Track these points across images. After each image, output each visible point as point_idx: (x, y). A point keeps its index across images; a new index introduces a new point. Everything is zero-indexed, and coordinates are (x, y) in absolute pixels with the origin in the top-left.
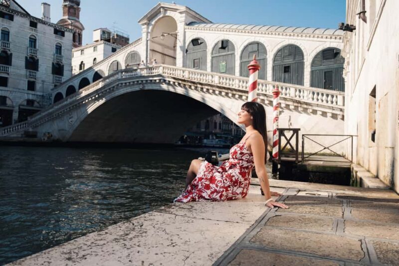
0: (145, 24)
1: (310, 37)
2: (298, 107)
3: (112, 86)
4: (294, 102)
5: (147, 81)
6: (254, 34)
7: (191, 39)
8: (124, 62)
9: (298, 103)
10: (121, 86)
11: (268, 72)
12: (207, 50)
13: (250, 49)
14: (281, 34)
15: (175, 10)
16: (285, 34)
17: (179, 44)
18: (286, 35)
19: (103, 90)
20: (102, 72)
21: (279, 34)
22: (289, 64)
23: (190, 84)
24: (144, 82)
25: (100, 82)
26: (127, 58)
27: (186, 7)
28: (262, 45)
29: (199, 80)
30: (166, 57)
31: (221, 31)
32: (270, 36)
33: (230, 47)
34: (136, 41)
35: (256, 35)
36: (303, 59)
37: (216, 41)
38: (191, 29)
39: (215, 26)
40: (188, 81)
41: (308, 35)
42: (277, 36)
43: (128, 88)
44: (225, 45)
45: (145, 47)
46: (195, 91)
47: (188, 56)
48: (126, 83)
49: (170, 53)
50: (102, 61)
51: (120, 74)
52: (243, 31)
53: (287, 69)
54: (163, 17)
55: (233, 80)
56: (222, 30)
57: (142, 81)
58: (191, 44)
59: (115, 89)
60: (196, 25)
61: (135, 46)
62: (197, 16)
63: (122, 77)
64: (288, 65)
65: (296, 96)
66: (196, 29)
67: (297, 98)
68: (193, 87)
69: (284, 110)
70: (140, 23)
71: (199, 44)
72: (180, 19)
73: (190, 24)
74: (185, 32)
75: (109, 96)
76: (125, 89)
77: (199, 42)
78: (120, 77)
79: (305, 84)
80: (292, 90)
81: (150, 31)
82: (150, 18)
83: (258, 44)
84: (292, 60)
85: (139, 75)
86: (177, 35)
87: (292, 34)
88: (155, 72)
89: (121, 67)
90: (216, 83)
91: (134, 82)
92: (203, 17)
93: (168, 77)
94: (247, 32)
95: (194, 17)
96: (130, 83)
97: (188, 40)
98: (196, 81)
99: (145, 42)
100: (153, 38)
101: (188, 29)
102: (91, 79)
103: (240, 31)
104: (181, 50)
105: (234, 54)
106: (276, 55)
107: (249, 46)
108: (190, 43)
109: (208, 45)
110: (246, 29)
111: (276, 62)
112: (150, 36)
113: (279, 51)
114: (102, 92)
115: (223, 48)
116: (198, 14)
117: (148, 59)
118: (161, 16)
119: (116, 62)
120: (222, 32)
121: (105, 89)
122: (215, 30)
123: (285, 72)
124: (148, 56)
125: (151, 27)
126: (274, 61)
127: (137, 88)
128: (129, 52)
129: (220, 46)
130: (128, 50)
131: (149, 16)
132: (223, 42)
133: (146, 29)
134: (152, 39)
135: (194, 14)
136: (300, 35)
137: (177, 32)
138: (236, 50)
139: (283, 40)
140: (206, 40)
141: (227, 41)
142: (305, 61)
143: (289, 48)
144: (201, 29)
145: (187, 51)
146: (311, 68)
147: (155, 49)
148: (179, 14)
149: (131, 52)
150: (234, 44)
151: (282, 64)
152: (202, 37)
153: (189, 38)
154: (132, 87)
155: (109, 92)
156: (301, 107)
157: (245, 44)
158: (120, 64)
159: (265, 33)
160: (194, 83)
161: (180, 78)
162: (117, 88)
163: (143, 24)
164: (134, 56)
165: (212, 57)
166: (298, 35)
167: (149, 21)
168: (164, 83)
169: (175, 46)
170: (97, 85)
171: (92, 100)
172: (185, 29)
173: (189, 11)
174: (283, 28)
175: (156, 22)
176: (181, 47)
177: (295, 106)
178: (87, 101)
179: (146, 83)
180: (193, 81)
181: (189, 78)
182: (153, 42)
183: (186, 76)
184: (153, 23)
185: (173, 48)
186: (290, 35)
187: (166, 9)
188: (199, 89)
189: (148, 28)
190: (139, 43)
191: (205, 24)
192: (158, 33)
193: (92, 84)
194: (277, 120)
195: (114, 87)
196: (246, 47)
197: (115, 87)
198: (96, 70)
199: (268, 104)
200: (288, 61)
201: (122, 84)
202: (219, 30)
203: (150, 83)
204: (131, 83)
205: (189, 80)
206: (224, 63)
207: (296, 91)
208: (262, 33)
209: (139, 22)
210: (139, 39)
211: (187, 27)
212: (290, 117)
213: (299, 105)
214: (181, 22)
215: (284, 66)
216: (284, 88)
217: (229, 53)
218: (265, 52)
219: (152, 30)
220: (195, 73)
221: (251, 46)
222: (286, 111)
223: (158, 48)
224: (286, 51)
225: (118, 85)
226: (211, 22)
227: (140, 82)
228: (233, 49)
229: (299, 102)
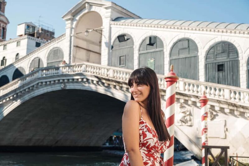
0: (69, 19)
1: (244, 33)
2: (234, 110)
3: (32, 85)
4: (229, 105)
5: (68, 80)
6: (183, 31)
7: (117, 35)
8: (46, 59)
9: (233, 106)
10: (41, 85)
11: (200, 71)
12: (134, 47)
13: (180, 45)
14: (213, 30)
15: (101, 5)
16: (217, 30)
17: (104, 40)
18: (218, 31)
19: (21, 90)
20: (23, 69)
21: (210, 30)
22: (223, 62)
23: (115, 84)
24: (66, 81)
25: (19, 80)
26: (49, 54)
27: (112, 2)
28: (193, 42)
29: (124, 79)
30: (91, 52)
31: (148, 26)
32: (201, 32)
33: (158, 43)
34: (60, 37)
35: (187, 31)
36: (238, 56)
37: (143, 38)
38: (117, 24)
39: (142, 21)
40: (112, 81)
41: (242, 32)
42: (208, 32)
43: (49, 87)
44: (152, 42)
45: (69, 43)
46: (120, 91)
47: (113, 51)
48: (46, 82)
49: (96, 48)
50: (25, 57)
51: (40, 72)
52: (172, 27)
53: (220, 68)
54: (88, 12)
56: (150, 26)
57: (64, 80)
58: (117, 39)
59: (34, 88)
60: (123, 21)
61: (58, 43)
62: (124, 11)
63: (42, 75)
64: (221, 63)
65: (231, 98)
66: (122, 25)
67: (232, 101)
68: (117, 87)
69: (218, 114)
70: (64, 19)
71: (125, 41)
72: (105, 14)
73: (117, 19)
74: (110, 28)
75: (27, 97)
76: (45, 88)
77: (126, 38)
78: (40, 76)
79: (241, 86)
80: (227, 92)
81: (74, 26)
82: (75, 13)
83: (188, 40)
84: (226, 58)
85: (60, 73)
86: (102, 31)
87: (225, 30)
88: (78, 70)
89: (43, 65)
91: (55, 81)
92: (129, 11)
93: (91, 76)
94: (176, 27)
95: (121, 12)
96: (50, 82)
97: (114, 36)
98: (121, 80)
99: (69, 39)
100: (77, 34)
101: (114, 24)
102: (10, 77)
103: (169, 27)
104: (106, 46)
105: (162, 51)
106: (208, 53)
107: (179, 42)
108: (116, 39)
109: (134, 41)
110: (175, 24)
111: (208, 60)
112: (75, 32)
113: (212, 48)
114: (21, 92)
115: (151, 44)
116: (125, 9)
117: (71, 55)
118: (86, 11)
119: (38, 59)
120: (150, 28)
121: (24, 89)
122: (142, 26)
123: (219, 70)
124: (72, 53)
125: (75, 23)
126: (206, 58)
127: (58, 87)
128: (51, 48)
129: (148, 42)
130: (52, 45)
131: (73, 11)
132: (150, 38)
133: (70, 25)
134: (76, 35)
135: (120, 9)
136: (233, 32)
137: (102, 27)
138: (165, 47)
139: (217, 36)
140: (133, 37)
141: (155, 37)
142: (240, 59)
143: (222, 45)
144: (128, 25)
145: (112, 47)
146: (247, 67)
147: (79, 46)
148: (105, 9)
149: (53, 48)
150: (163, 40)
151: (215, 62)
152: (130, 34)
153: (115, 34)
154: (53, 86)
155: (29, 92)
156: (237, 110)
157: (175, 40)
158: (42, 61)
159: (196, 30)
160: (119, 82)
161: (104, 77)
162: (36, 87)
163: (67, 20)
164: (57, 52)
165: (140, 54)
166: (231, 32)
167: (74, 16)
168: (86, 83)
169: (100, 42)
170: (15, 83)
171: (10, 100)
172: (110, 25)
173: (115, 6)
174: (215, 24)
175: (81, 17)
176: (106, 43)
177: (231, 110)
178: (4, 101)
179: (67, 82)
180: (118, 80)
181: (114, 77)
182: (76, 37)
183: (111, 75)
184: (78, 18)
185: (99, 43)
186: (223, 32)
187: (91, 5)
188: (125, 89)
189: (72, 24)
190: (63, 38)
191: (132, 20)
192: (82, 29)
193: (11, 83)
195: (33, 86)
196: (175, 44)
197: (35, 86)
198: (17, 67)
200: (221, 58)
201: (42, 83)
202: (147, 25)
203: (72, 82)
204: (52, 82)
205: (113, 79)
206: (152, 61)
208: (192, 29)
209: (63, 18)
210: (62, 35)
211: (113, 22)
212: (225, 121)
213: (235, 108)
214: (106, 18)
215: (217, 64)
216: (217, 89)
217: (157, 50)
218: (196, 49)
219: (76, 26)
220: (120, 72)
221: (181, 42)
222: (221, 115)
223: (83, 44)
224: (219, 48)
225: (38, 84)
226: (140, 18)
227: (61, 81)
228: (162, 45)
229: (235, 105)
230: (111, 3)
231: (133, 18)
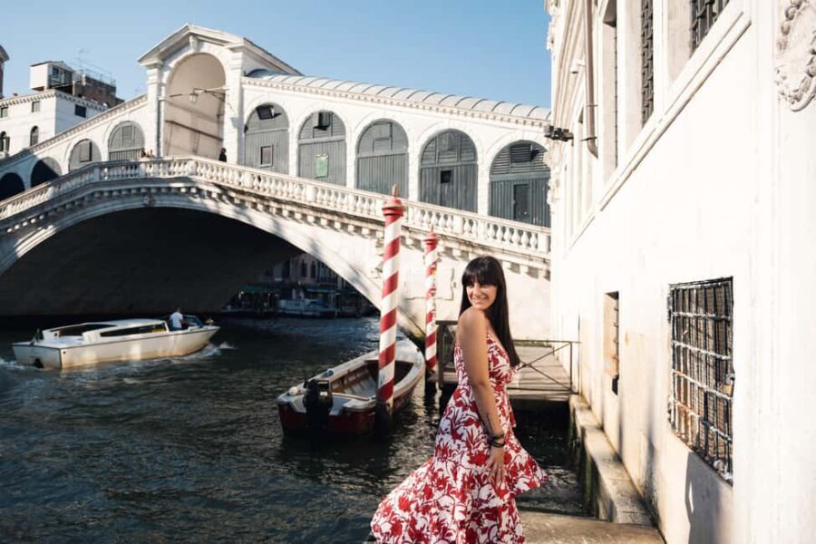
0: (155, 66)
1: (487, 118)
2: (467, 253)
3: (79, 196)
4: (460, 243)
5: (159, 189)
6: (382, 105)
7: (255, 105)
8: (106, 144)
9: (467, 246)
10: (99, 198)
11: (410, 181)
12: (290, 130)
13: (375, 132)
14: (434, 108)
15: (222, 43)
16: (441, 109)
17: (230, 112)
18: (444, 111)
19: (56, 206)
20: (54, 162)
21: (430, 109)
22: (450, 167)
23: (254, 200)
24: (153, 191)
25: (49, 186)
26: (113, 135)
27: (245, 39)
28: (400, 128)
29: (273, 192)
30: (201, 136)
31: (317, 92)
32: (414, 110)
33: (335, 126)
34: (135, 100)
35: (389, 107)
36: (475, 158)
37: (307, 114)
38: (255, 84)
39: (308, 80)
40: (250, 194)
41: (484, 115)
42: (427, 112)
43: (116, 202)
44: (325, 122)
45: (154, 115)
46: (265, 214)
47: (249, 138)
48: (111, 192)
49: (210, 127)
50: (53, 139)
51: (97, 171)
52: (362, 98)
53: (446, 176)
54: (194, 55)
55: (343, 196)
56: (319, 91)
57: (149, 189)
58: (256, 114)
59: (85, 203)
60: (266, 78)
61: (131, 112)
62: (268, 58)
63: (101, 178)
64: (447, 169)
65: (464, 231)
66: (266, 86)
67: (466, 237)
68: (260, 207)
69: (442, 258)
70: (143, 64)
71: (272, 117)
72: (232, 63)
73: (253, 73)
74: (242, 91)
75: (69, 220)
76: (108, 204)
77: (273, 111)
78: (97, 179)
79: (479, 211)
80: (457, 221)
81: (164, 80)
82: (167, 53)
83: (391, 123)
84: (455, 160)
85: (142, 175)
86: (224, 95)
87: (455, 110)
88: (178, 170)
89: (100, 158)
90: (308, 199)
91: (129, 190)
92: (278, 60)
93: (207, 183)
94: (369, 98)
95: (263, 60)
96: (120, 191)
97: (249, 108)
98: (266, 194)
99: (155, 106)
100: (171, 96)
101: (249, 83)
102: (26, 179)
103: (356, 97)
104: (234, 126)
105: (343, 140)
106: (425, 149)
107: (374, 127)
108: (253, 112)
109: (290, 120)
110: (366, 92)
111: (425, 162)
112: (167, 92)
113: (432, 140)
114: (55, 209)
115: (322, 127)
116: (270, 55)
117: (161, 140)
118: (191, 51)
119: (88, 142)
120: (319, 96)
121: (62, 203)
122: (305, 91)
123: (443, 181)
124: (162, 135)
125: (166, 74)
126: (422, 159)
127: (136, 203)
128: (116, 122)
129: (316, 123)
130: (119, 117)
131: (162, 50)
132: (321, 115)
133: (156, 77)
134: (170, 100)
135: (260, 53)
136: (469, 113)
137: (224, 88)
138: (347, 134)
139: (440, 120)
140: (286, 110)
141: (330, 115)
142: (478, 163)
143: (450, 137)
144: (277, 87)
145: (246, 128)
146: (490, 178)
147: (177, 121)
148: (229, 51)
149: (121, 123)
150: (344, 120)
151: (437, 165)
152: (280, 104)
153: (250, 103)
154: (127, 200)
155: (72, 210)
156: (473, 253)
157: (367, 122)
158: (98, 149)
159: (405, 105)
160: (262, 198)
161: (232, 186)
162: (89, 201)
163: (150, 67)
164: (128, 132)
165: (300, 145)
166: (466, 114)
167: (164, 60)
168: (197, 196)
169: (220, 115)
170: (41, 192)
171: (30, 225)
172: (241, 84)
173: (249, 47)
174: (438, 98)
175: (179, 64)
176: (233, 119)
177: (463, 251)
178: (17, 227)
179: (156, 194)
180: (261, 193)
181: (253, 187)
182: (171, 104)
183: (247, 182)
184: (172, 64)
185: (216, 117)
186: (451, 112)
187: (200, 40)
188: (274, 211)
189: (161, 75)
190: (141, 104)
191: (284, 77)
192: (183, 87)
193: (29, 191)
194: (433, 295)
195: (83, 198)
196: (367, 129)
197: (86, 199)
198: (40, 157)
199: (413, 245)
200: (446, 160)
201: (102, 193)
202: (314, 90)
203: (166, 194)
204: (124, 193)
205: (252, 191)
206: (324, 159)
207: (464, 222)
208: (398, 104)
209: (140, 61)
210: (141, 98)
211: (247, 79)
212: (453, 270)
213: (470, 249)
214: (233, 69)
215: (440, 170)
216: (442, 215)
217: (334, 138)
218: (405, 141)
219: (170, 80)
220: (265, 178)
221: (377, 127)
222: (445, 259)
223: (184, 118)
224: (444, 142)
225: (93, 194)
226: (301, 75)
227: (143, 191)
228: (342, 130)
229: (469, 244)
230: (243, 40)
231: (286, 73)
